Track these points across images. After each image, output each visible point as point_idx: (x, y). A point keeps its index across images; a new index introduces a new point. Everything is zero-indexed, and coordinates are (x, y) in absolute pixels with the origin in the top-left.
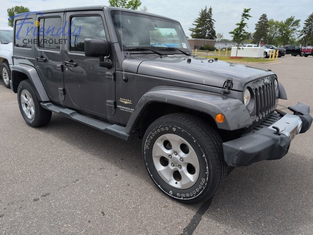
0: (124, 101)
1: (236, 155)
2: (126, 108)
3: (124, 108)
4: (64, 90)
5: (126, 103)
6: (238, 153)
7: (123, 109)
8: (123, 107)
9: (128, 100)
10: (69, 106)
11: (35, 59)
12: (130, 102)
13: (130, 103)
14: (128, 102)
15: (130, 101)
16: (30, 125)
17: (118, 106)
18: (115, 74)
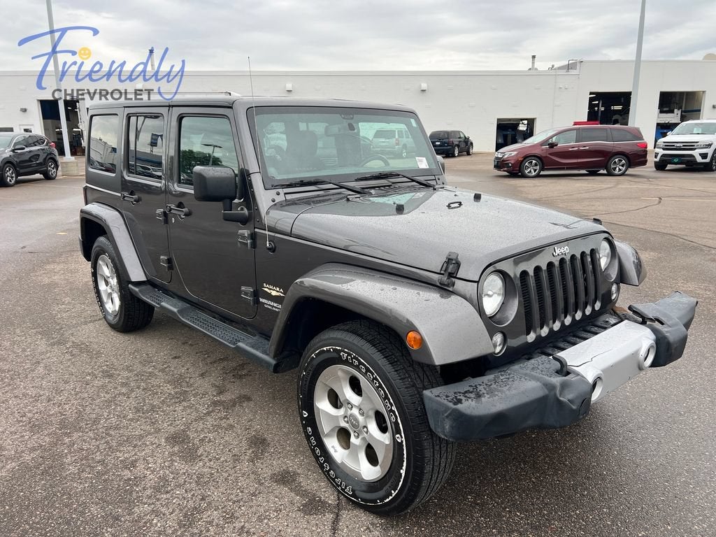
0: (271, 289)
1: (447, 417)
2: (275, 305)
3: (272, 304)
4: (169, 261)
5: (274, 293)
6: (450, 414)
7: (269, 305)
8: (269, 302)
9: (278, 289)
10: (179, 293)
11: (120, 195)
12: (281, 292)
13: (282, 295)
14: (278, 291)
15: (281, 290)
16: (113, 327)
17: (261, 300)
18: (253, 236)
